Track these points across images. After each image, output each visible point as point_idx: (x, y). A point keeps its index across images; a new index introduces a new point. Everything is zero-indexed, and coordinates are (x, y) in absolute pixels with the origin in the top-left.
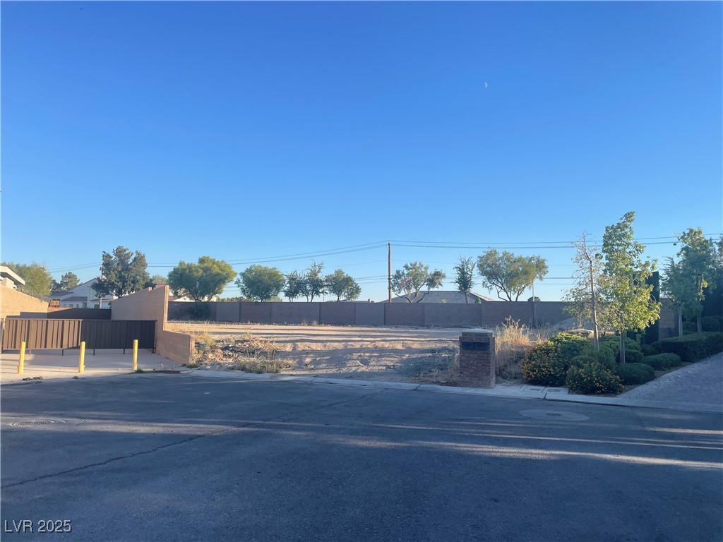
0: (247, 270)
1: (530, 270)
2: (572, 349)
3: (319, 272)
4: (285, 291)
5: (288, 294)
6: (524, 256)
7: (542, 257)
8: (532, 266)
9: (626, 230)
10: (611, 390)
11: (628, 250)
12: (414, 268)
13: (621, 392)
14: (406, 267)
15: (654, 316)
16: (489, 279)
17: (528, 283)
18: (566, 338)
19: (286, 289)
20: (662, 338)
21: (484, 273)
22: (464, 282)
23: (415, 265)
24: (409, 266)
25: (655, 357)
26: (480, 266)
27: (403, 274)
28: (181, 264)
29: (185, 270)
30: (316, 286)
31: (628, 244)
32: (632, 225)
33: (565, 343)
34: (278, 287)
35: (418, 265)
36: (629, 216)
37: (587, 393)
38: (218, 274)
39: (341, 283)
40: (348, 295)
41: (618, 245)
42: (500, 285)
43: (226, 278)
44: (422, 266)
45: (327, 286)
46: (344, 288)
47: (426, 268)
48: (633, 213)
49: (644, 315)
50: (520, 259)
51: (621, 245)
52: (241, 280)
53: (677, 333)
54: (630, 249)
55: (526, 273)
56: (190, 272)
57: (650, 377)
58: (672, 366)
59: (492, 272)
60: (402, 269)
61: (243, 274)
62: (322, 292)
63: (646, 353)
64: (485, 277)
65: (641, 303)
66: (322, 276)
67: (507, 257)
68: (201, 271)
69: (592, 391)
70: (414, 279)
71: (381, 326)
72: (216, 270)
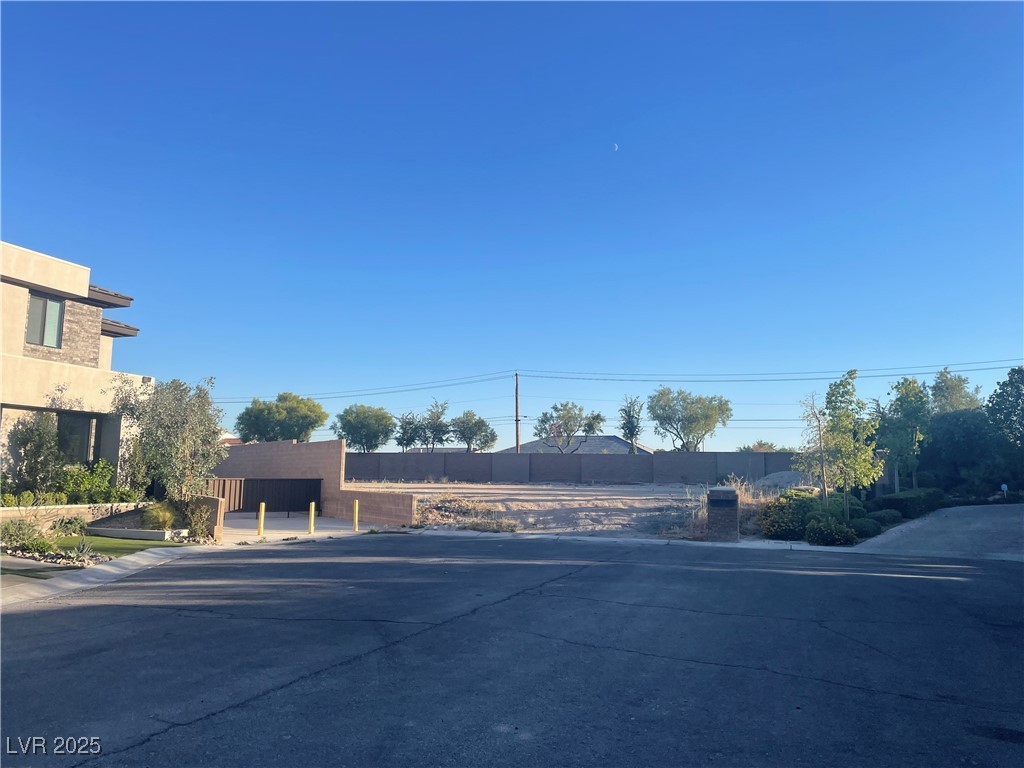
0: (346, 412)
1: (710, 413)
2: (803, 506)
3: (442, 413)
4: (396, 438)
5: (400, 442)
6: (704, 397)
7: (725, 398)
8: (713, 408)
9: (849, 387)
10: (849, 542)
11: (850, 407)
12: (565, 410)
13: (857, 543)
14: (555, 408)
15: (878, 473)
16: (661, 424)
17: (709, 428)
18: (796, 495)
19: (398, 435)
20: (879, 495)
21: (656, 417)
22: (631, 427)
23: (566, 405)
24: (559, 407)
25: (879, 513)
26: (651, 408)
27: (552, 417)
28: (255, 402)
29: (262, 411)
30: (438, 430)
31: (851, 402)
32: (855, 382)
33: (795, 500)
34: (387, 433)
35: (570, 406)
36: (851, 373)
37: (827, 545)
38: (306, 417)
39: (470, 428)
40: (482, 443)
41: (841, 402)
42: (675, 432)
43: (316, 422)
44: (576, 407)
45: (454, 431)
46: (476, 435)
47: (581, 410)
48: (855, 371)
49: (868, 470)
50: (699, 400)
51: (844, 402)
52: (339, 425)
53: (893, 491)
54: (854, 406)
55: (707, 417)
56: (269, 413)
57: (878, 532)
58: (895, 521)
59: (664, 417)
60: (550, 411)
61: (341, 417)
62: (446, 440)
63: (869, 510)
64: (657, 422)
65: (865, 461)
66: (446, 419)
67: (683, 397)
68: (285, 413)
69: (832, 542)
70: (566, 424)
71: (527, 483)
72: (304, 411)
